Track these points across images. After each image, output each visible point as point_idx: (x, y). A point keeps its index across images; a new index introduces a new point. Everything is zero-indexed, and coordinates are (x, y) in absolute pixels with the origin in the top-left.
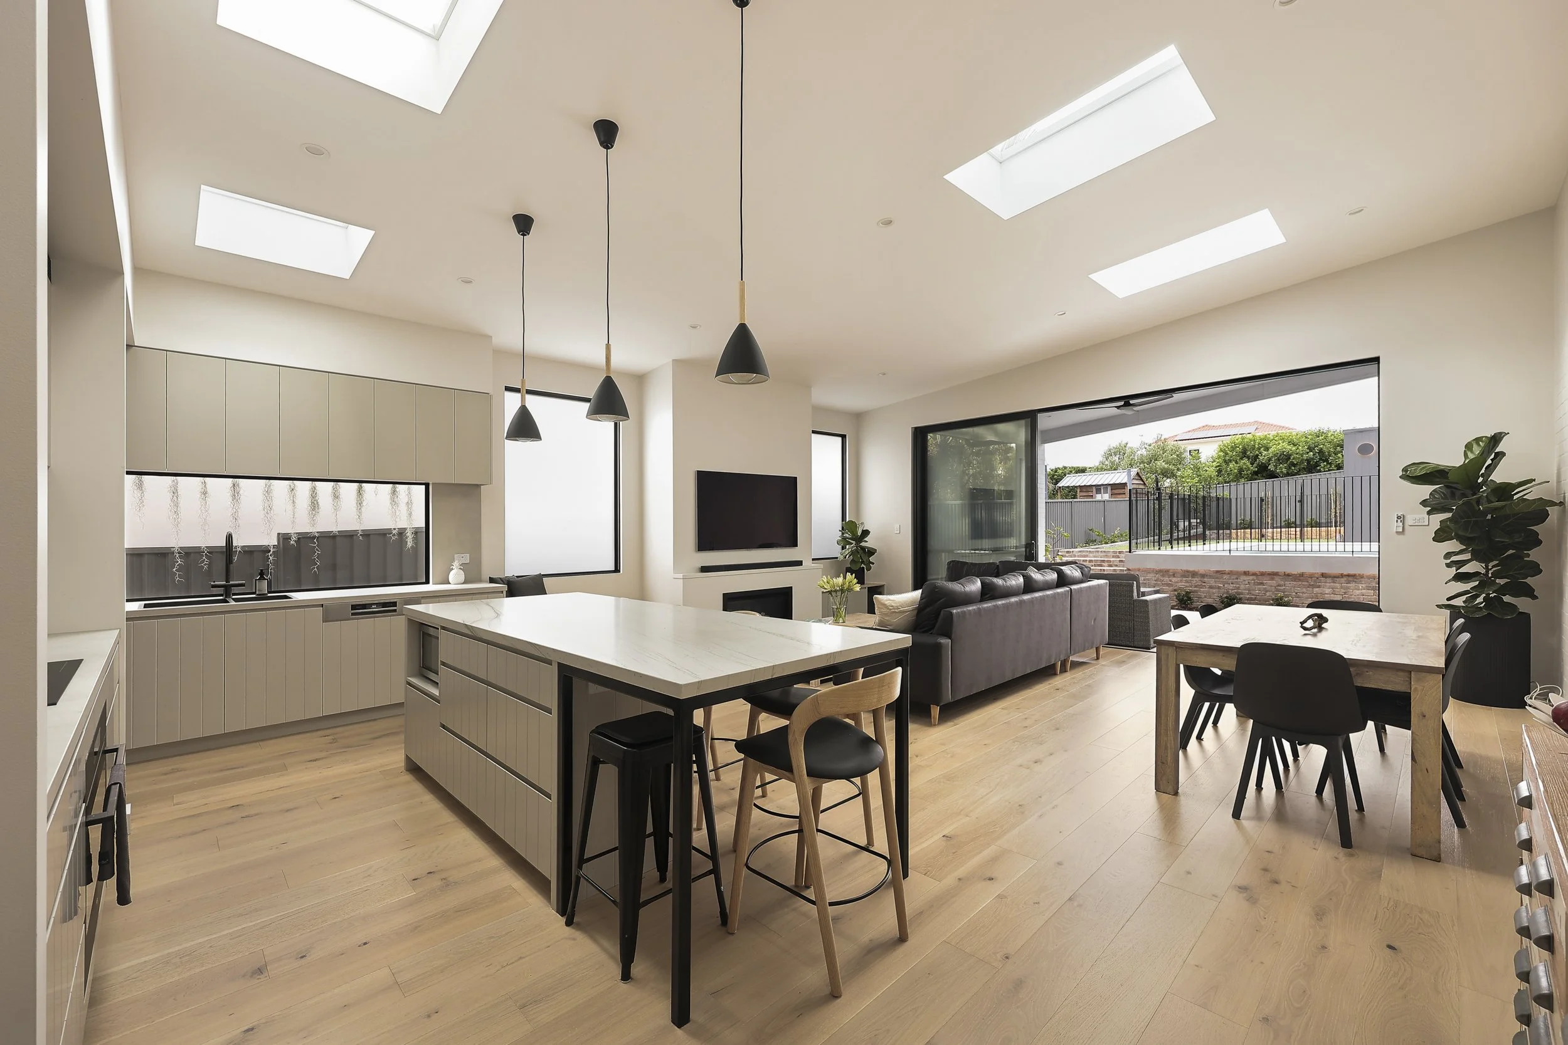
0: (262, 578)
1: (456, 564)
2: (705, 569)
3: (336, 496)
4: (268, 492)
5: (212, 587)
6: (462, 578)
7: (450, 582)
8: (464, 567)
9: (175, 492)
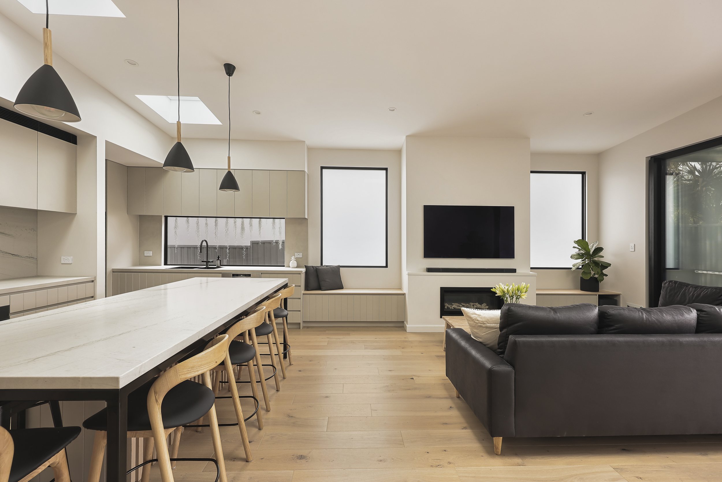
0: (218, 259)
1: (293, 258)
2: (429, 270)
3: (251, 225)
4: (227, 223)
5: (202, 262)
6: (296, 265)
7: (290, 266)
8: (297, 259)
9: (198, 223)
